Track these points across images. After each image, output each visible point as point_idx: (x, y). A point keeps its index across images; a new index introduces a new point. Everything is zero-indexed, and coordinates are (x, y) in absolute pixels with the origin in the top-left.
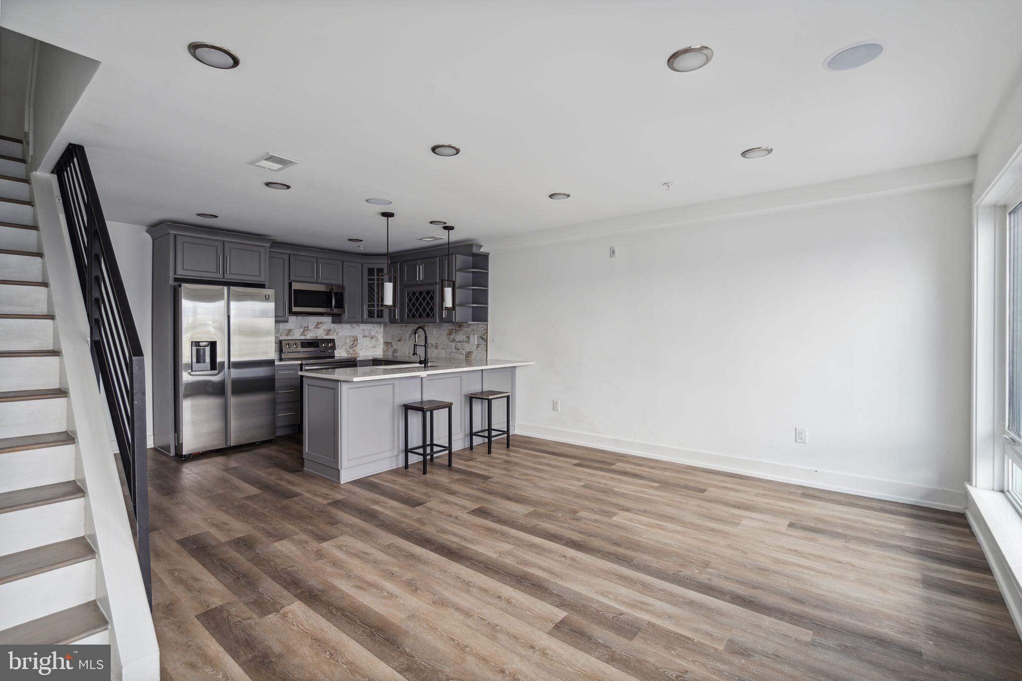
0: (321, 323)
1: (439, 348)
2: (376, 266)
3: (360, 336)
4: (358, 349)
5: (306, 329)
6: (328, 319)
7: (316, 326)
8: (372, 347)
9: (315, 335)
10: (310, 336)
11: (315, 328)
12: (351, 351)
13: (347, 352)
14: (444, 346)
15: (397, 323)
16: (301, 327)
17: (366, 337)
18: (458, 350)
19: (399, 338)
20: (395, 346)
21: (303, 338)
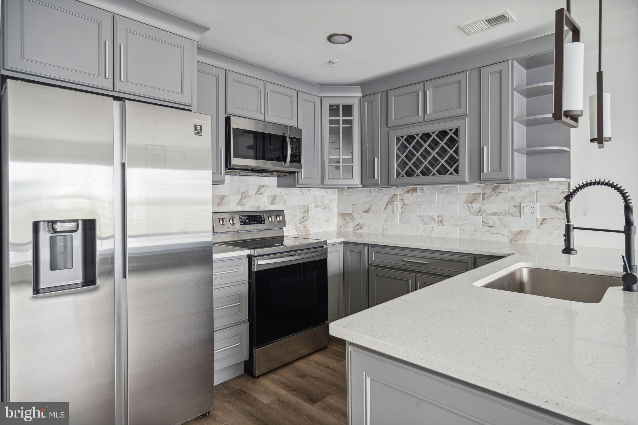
0: (263, 186)
1: (445, 223)
2: (341, 102)
3: (311, 206)
4: (309, 223)
5: (244, 196)
6: (273, 181)
7: (258, 190)
8: (325, 221)
9: (256, 205)
10: (250, 206)
11: (256, 193)
12: (301, 227)
13: (297, 229)
14: (459, 220)
15: (376, 185)
16: (238, 192)
17: (318, 206)
18: (491, 227)
19: (366, 208)
20: (358, 219)
21: (240, 209)
